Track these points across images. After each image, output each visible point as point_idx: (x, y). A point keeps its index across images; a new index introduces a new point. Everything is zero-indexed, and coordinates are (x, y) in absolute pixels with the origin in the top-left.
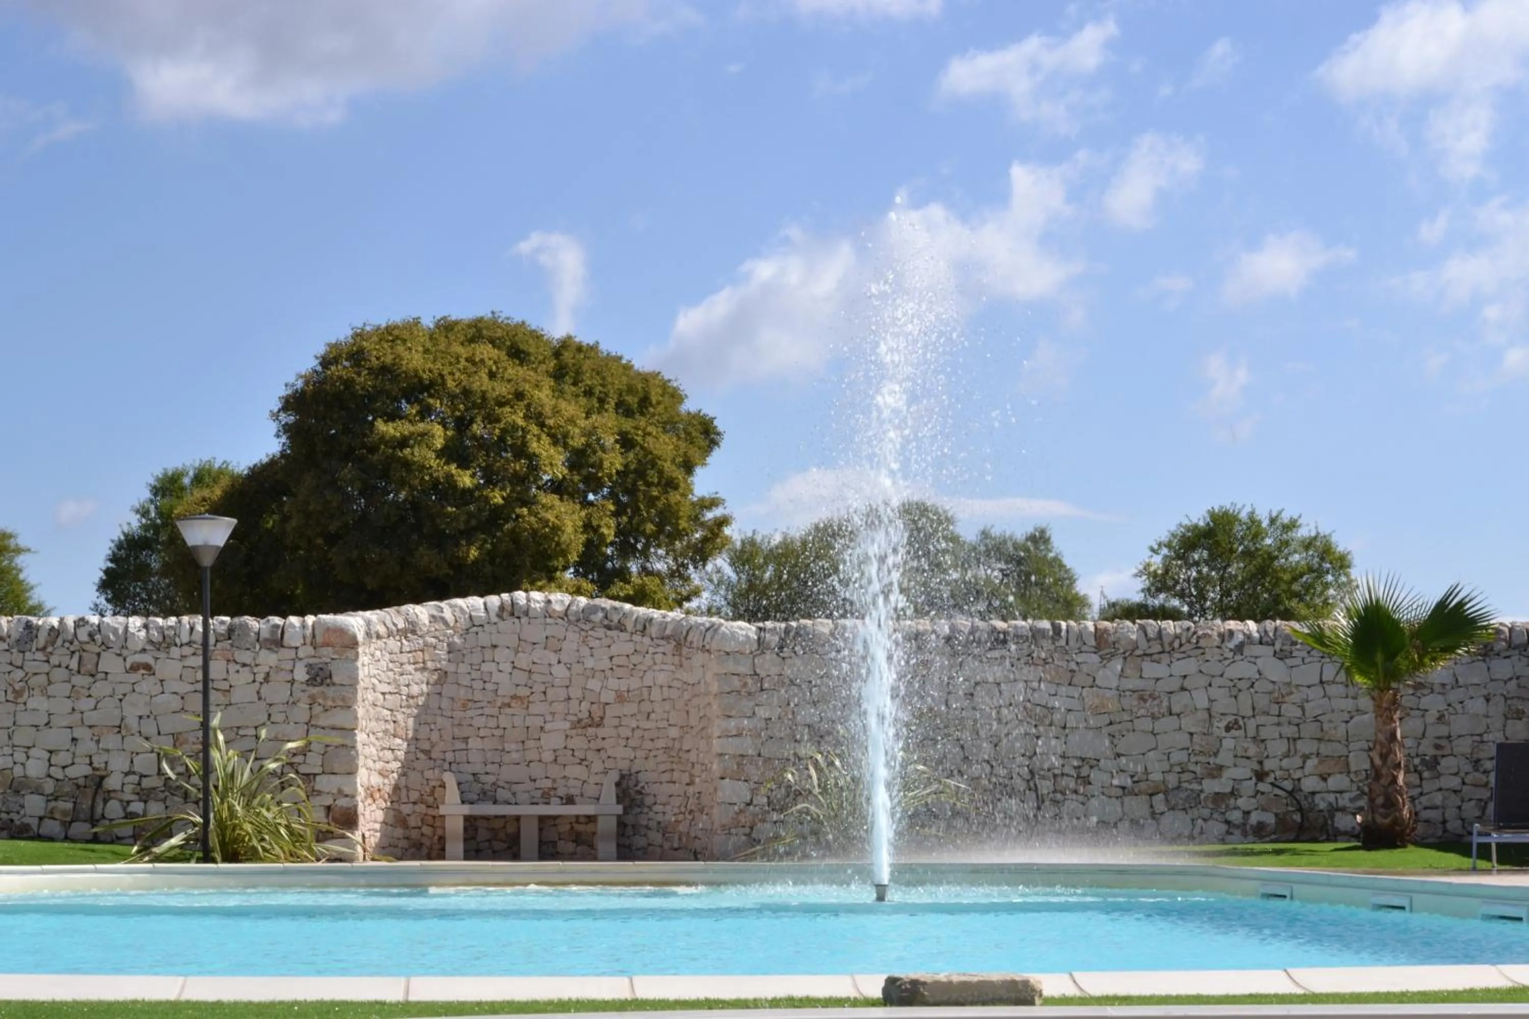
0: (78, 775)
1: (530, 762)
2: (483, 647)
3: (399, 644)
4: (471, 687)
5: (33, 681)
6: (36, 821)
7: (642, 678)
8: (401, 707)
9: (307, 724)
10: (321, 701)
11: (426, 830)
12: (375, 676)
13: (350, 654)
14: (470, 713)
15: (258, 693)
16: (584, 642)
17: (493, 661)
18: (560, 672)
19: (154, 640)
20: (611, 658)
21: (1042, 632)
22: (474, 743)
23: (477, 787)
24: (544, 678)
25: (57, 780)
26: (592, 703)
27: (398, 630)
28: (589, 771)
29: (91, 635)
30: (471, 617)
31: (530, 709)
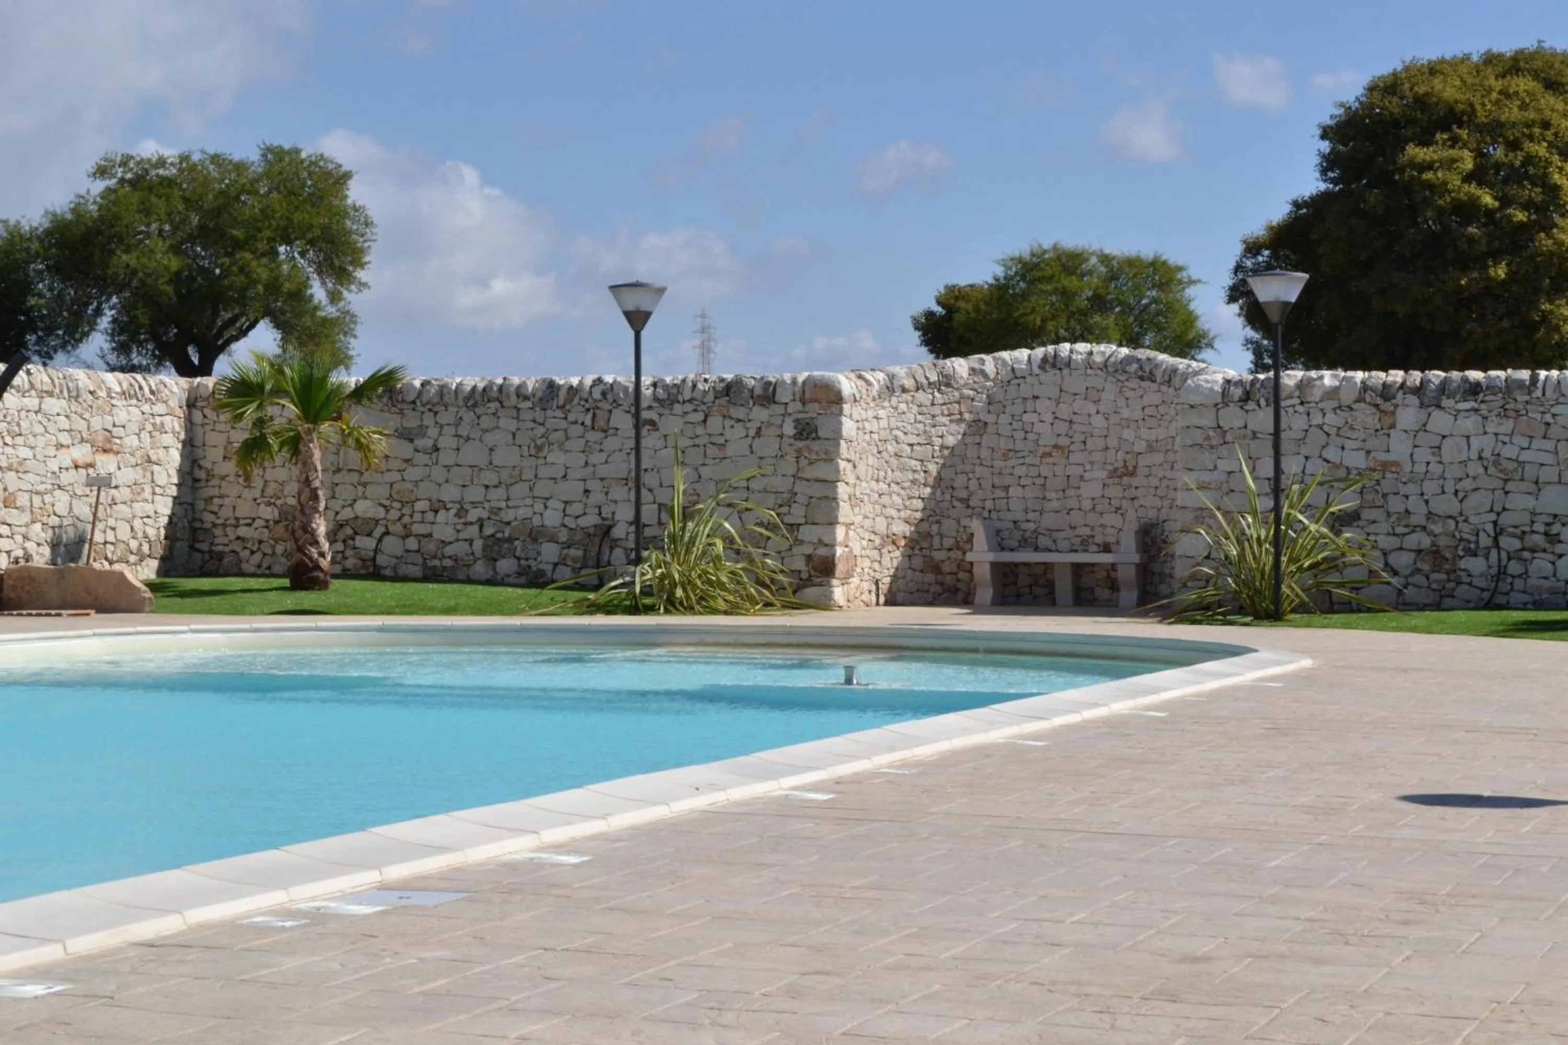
0: (588, 525)
1: (1071, 510)
2: (1025, 399)
3: (931, 397)
4: (1012, 437)
5: (554, 437)
6: (550, 567)
7: (1167, 428)
8: (933, 457)
9: (794, 476)
10: (806, 455)
11: (961, 575)
12: (898, 428)
13: (835, 409)
14: (1011, 463)
15: (751, 447)
16: (1120, 392)
17: (1035, 412)
18: (1098, 422)
19: (661, 397)
20: (1143, 409)
21: (1520, 384)
22: (1014, 492)
23: (1017, 534)
24: (1084, 429)
25: (571, 529)
26: (1127, 453)
27: (930, 384)
28: (1124, 520)
29: (604, 394)
30: (1013, 370)
31: (1071, 458)
